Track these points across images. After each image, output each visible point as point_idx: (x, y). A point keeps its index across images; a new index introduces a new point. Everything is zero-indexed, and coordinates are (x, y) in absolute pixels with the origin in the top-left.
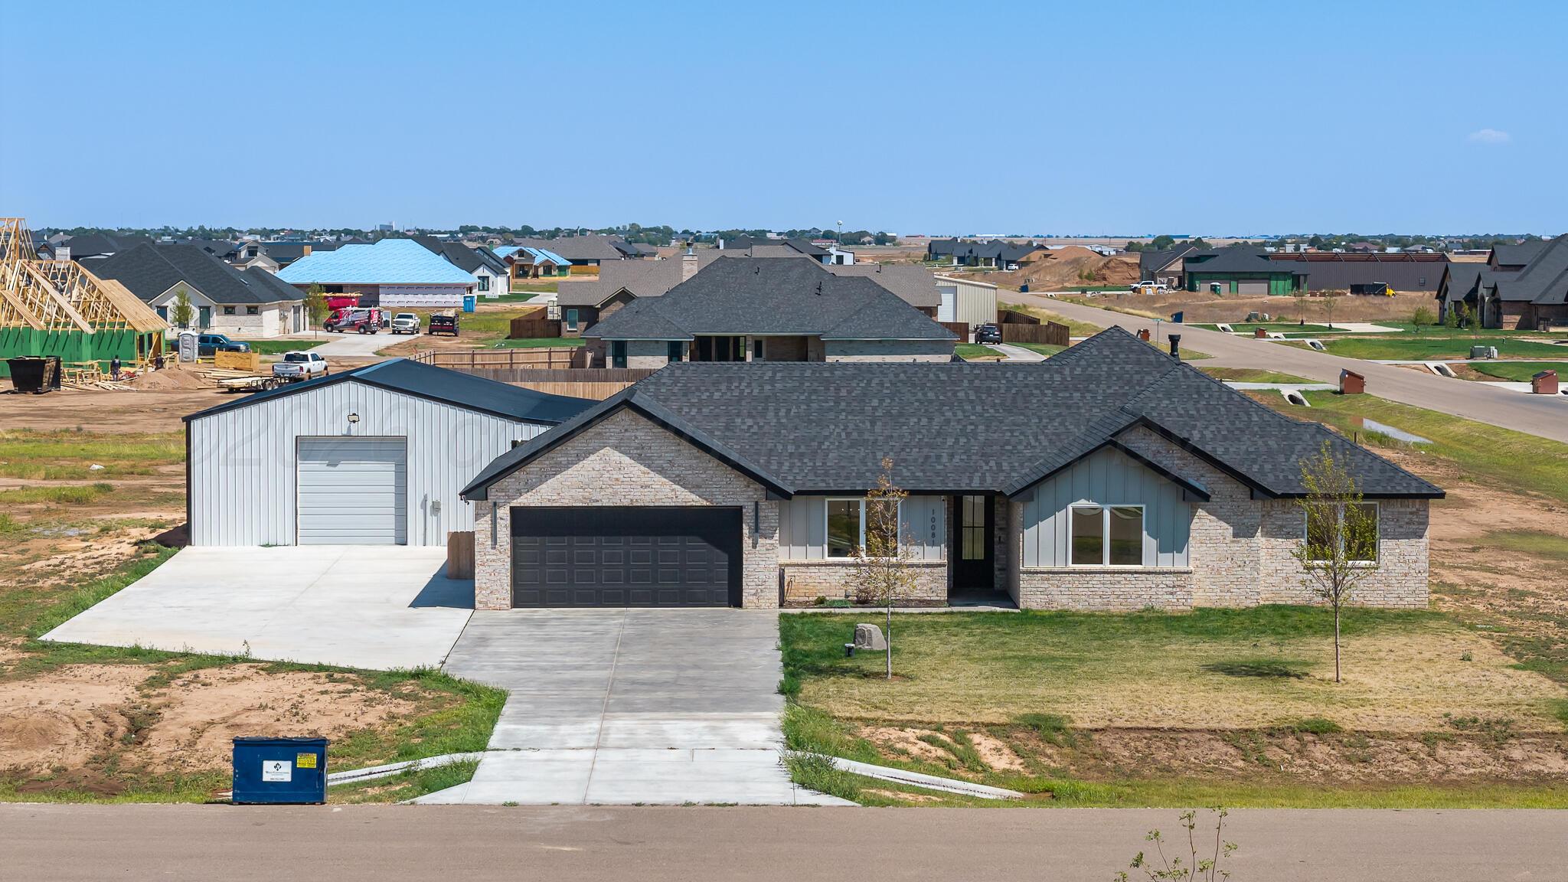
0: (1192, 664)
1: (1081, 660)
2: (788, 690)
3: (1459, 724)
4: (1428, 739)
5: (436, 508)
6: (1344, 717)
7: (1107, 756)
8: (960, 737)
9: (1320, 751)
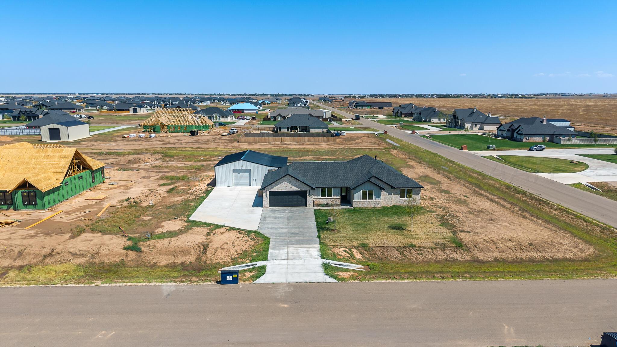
0: (386, 226)
1: (367, 224)
2: (319, 237)
3: (436, 244)
4: (431, 248)
5: (256, 180)
6: (415, 242)
7: (376, 254)
8: (350, 250)
9: (413, 252)
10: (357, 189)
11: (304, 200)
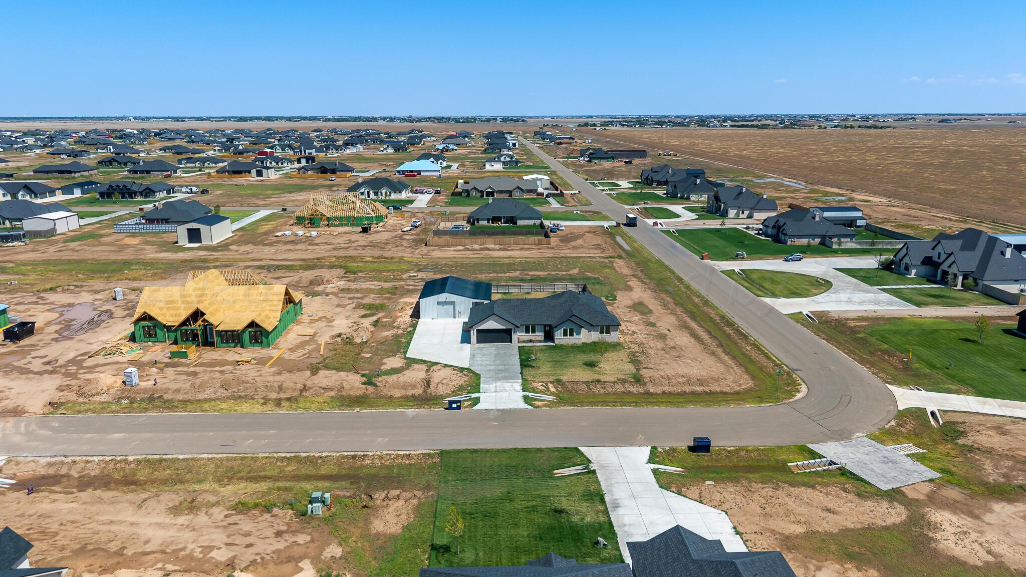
0: (581, 363)
1: (564, 361)
2: (521, 373)
3: (619, 380)
4: (614, 383)
5: (460, 313)
6: (602, 378)
7: (567, 388)
8: (546, 384)
9: (598, 386)
10: (559, 327)
11: (509, 336)
